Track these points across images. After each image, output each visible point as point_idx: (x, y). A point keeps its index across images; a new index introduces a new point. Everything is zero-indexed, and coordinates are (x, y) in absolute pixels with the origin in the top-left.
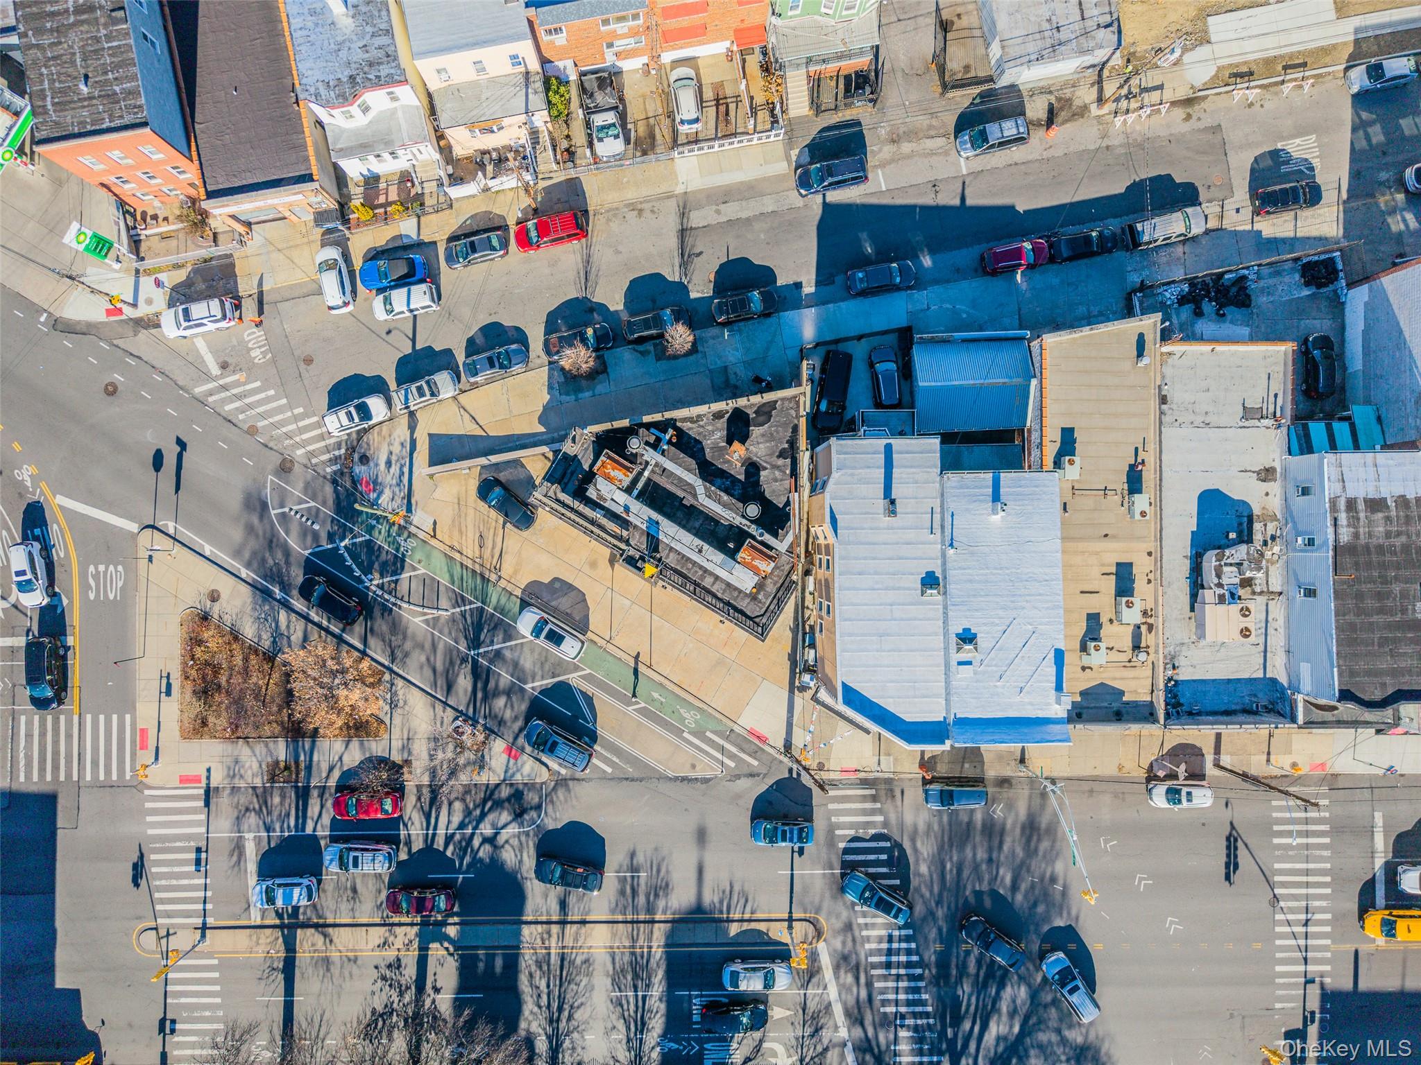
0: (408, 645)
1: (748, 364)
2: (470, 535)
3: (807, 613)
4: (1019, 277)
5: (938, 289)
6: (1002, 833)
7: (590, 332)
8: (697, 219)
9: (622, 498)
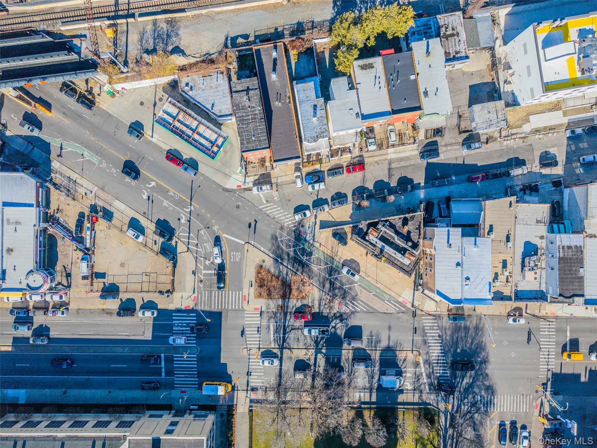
0: (313, 275)
1: (406, 204)
2: (329, 246)
3: (420, 270)
4: (478, 183)
5: (456, 185)
6: (469, 329)
7: (365, 195)
8: (393, 166)
9: (375, 239)
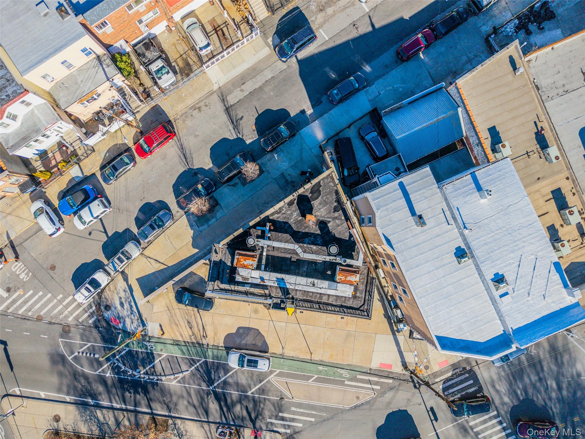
0: (175, 399)
1: (294, 167)
2: (182, 324)
3: (386, 289)
4: (421, 56)
5: (380, 81)
6: (540, 362)
7: (200, 187)
8: (232, 99)
9: (256, 274)
